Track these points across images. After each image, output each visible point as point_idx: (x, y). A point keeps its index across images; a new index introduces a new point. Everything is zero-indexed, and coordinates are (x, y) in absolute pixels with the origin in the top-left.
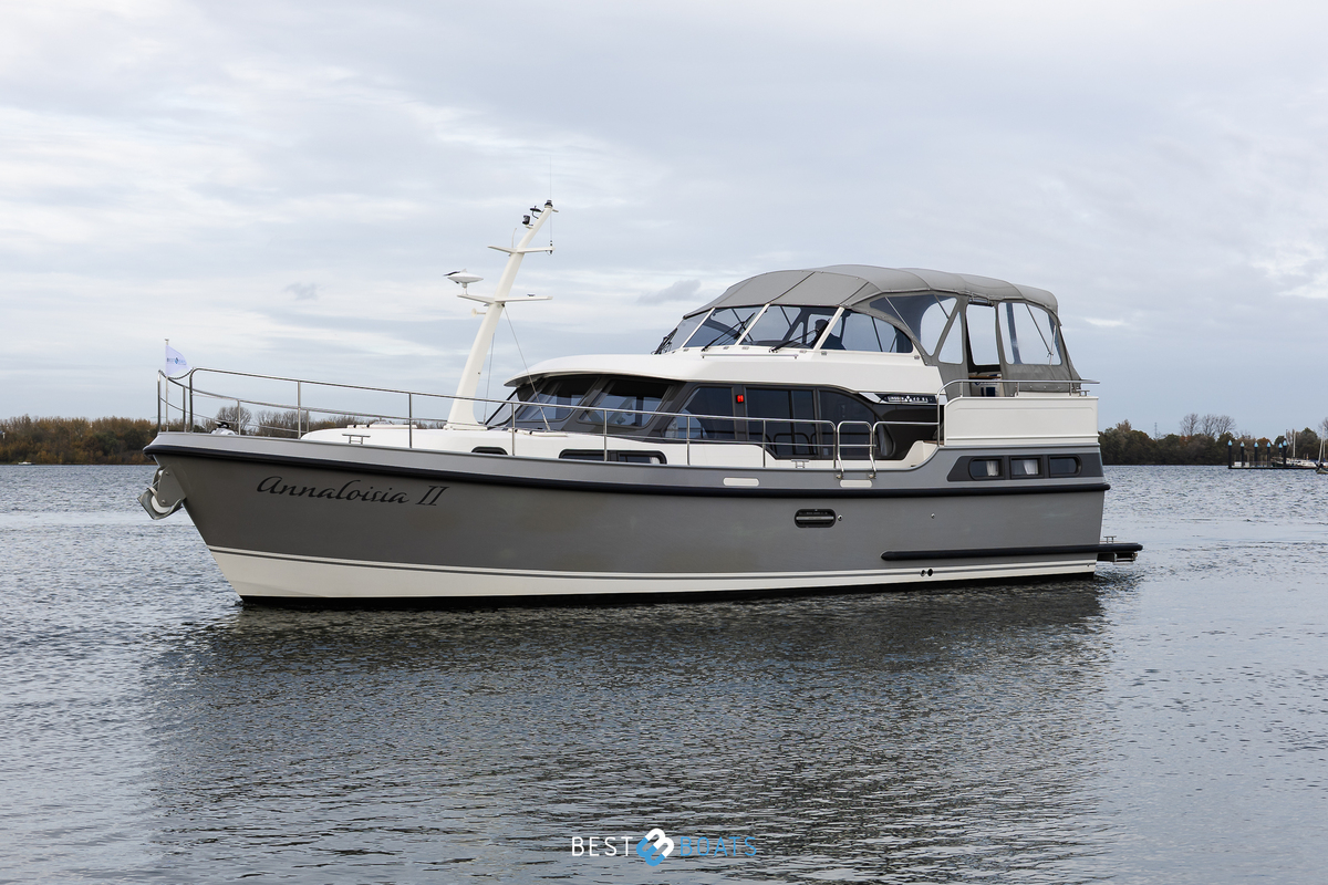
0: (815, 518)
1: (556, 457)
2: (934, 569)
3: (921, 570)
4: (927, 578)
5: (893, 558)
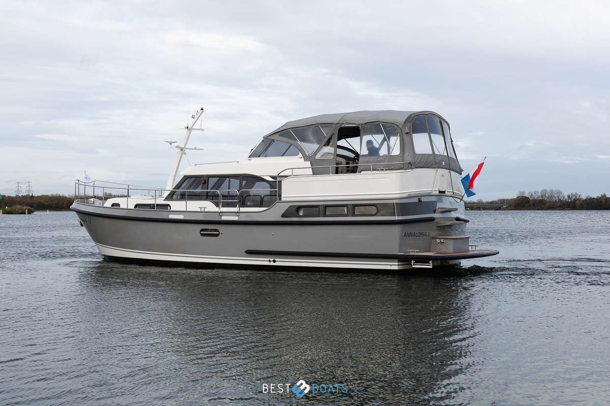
0: (209, 233)
1: (133, 208)
2: (276, 260)
3: (268, 259)
4: (272, 264)
5: (251, 253)
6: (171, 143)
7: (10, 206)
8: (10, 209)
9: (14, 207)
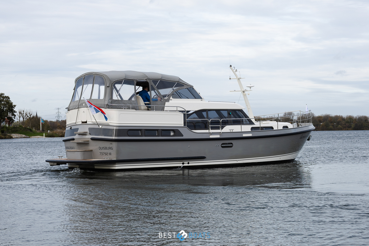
6: (250, 87)
7: (51, 130)
8: (51, 133)
9: (55, 131)
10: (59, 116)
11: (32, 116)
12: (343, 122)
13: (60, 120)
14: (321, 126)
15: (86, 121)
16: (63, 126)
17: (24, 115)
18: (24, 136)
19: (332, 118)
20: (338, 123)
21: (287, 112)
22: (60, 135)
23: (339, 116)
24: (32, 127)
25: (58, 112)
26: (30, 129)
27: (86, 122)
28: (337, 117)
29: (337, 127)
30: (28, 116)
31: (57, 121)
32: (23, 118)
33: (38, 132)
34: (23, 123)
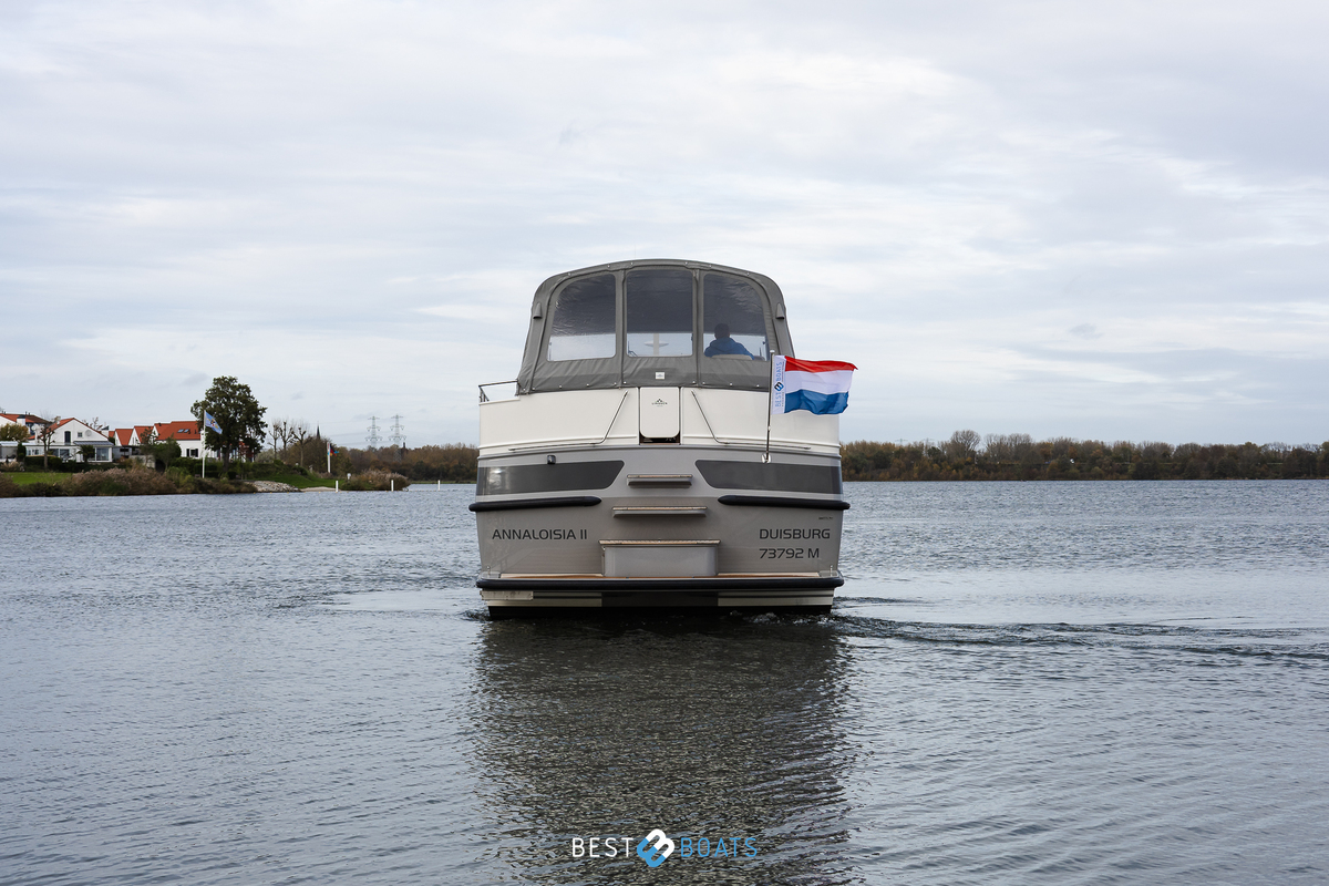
7: (356, 472)
8: (355, 479)
9: (364, 476)
10: (374, 437)
11: (306, 437)
12: (1106, 460)
13: (378, 447)
14: (1048, 470)
15: (673, 435)
16: (384, 463)
17: (287, 433)
18: (285, 486)
19: (1076, 446)
20: (1094, 461)
21: (960, 430)
22: (379, 484)
23: (1096, 443)
24: (307, 464)
25: (374, 427)
26: (302, 471)
27: (677, 439)
28: (1089, 446)
29: (1089, 470)
30: (296, 437)
31: (371, 449)
32: (285, 442)
33: (322, 476)
34: (284, 453)
